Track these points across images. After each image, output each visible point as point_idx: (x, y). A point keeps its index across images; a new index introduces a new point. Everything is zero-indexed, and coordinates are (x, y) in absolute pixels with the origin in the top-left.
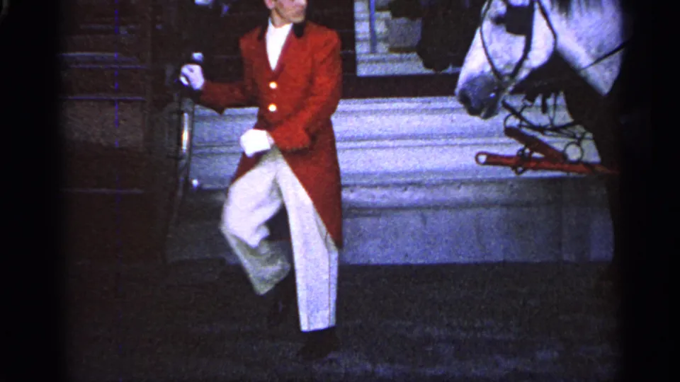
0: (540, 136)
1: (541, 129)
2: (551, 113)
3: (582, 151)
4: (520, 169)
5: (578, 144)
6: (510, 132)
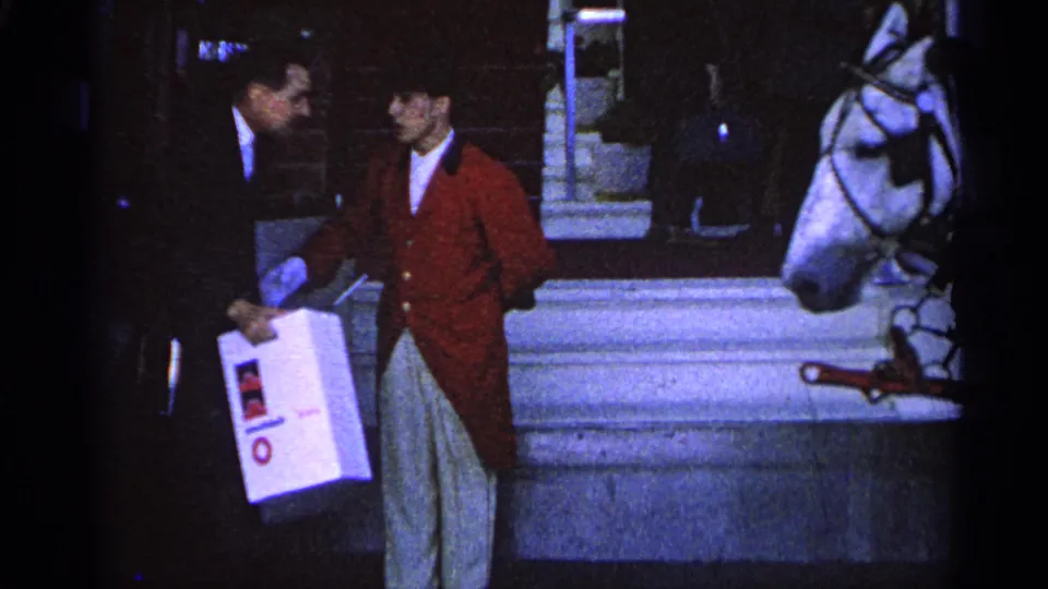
4: (876, 394)
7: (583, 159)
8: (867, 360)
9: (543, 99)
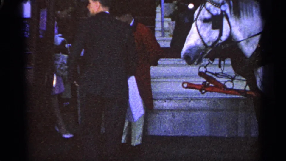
0: (215, 77)
1: (216, 74)
2: (222, 68)
3: (233, 85)
4: (203, 91)
5: (232, 81)
6: (201, 74)
7: (166, 25)
8: (201, 81)
9: (155, 9)
